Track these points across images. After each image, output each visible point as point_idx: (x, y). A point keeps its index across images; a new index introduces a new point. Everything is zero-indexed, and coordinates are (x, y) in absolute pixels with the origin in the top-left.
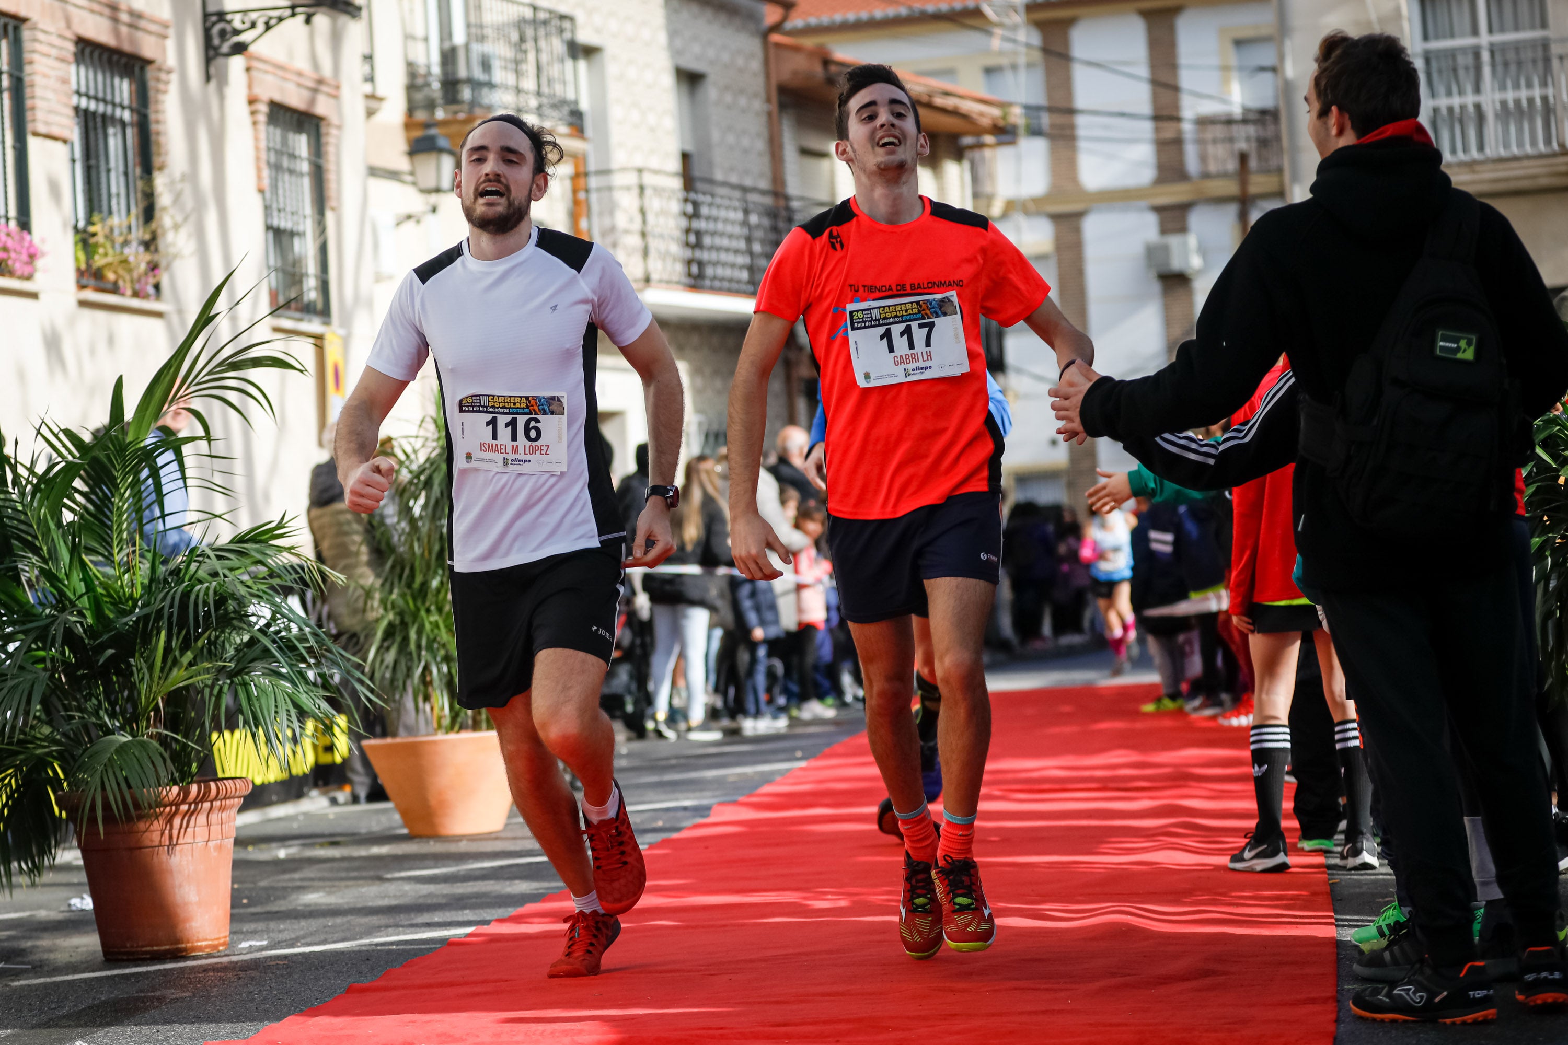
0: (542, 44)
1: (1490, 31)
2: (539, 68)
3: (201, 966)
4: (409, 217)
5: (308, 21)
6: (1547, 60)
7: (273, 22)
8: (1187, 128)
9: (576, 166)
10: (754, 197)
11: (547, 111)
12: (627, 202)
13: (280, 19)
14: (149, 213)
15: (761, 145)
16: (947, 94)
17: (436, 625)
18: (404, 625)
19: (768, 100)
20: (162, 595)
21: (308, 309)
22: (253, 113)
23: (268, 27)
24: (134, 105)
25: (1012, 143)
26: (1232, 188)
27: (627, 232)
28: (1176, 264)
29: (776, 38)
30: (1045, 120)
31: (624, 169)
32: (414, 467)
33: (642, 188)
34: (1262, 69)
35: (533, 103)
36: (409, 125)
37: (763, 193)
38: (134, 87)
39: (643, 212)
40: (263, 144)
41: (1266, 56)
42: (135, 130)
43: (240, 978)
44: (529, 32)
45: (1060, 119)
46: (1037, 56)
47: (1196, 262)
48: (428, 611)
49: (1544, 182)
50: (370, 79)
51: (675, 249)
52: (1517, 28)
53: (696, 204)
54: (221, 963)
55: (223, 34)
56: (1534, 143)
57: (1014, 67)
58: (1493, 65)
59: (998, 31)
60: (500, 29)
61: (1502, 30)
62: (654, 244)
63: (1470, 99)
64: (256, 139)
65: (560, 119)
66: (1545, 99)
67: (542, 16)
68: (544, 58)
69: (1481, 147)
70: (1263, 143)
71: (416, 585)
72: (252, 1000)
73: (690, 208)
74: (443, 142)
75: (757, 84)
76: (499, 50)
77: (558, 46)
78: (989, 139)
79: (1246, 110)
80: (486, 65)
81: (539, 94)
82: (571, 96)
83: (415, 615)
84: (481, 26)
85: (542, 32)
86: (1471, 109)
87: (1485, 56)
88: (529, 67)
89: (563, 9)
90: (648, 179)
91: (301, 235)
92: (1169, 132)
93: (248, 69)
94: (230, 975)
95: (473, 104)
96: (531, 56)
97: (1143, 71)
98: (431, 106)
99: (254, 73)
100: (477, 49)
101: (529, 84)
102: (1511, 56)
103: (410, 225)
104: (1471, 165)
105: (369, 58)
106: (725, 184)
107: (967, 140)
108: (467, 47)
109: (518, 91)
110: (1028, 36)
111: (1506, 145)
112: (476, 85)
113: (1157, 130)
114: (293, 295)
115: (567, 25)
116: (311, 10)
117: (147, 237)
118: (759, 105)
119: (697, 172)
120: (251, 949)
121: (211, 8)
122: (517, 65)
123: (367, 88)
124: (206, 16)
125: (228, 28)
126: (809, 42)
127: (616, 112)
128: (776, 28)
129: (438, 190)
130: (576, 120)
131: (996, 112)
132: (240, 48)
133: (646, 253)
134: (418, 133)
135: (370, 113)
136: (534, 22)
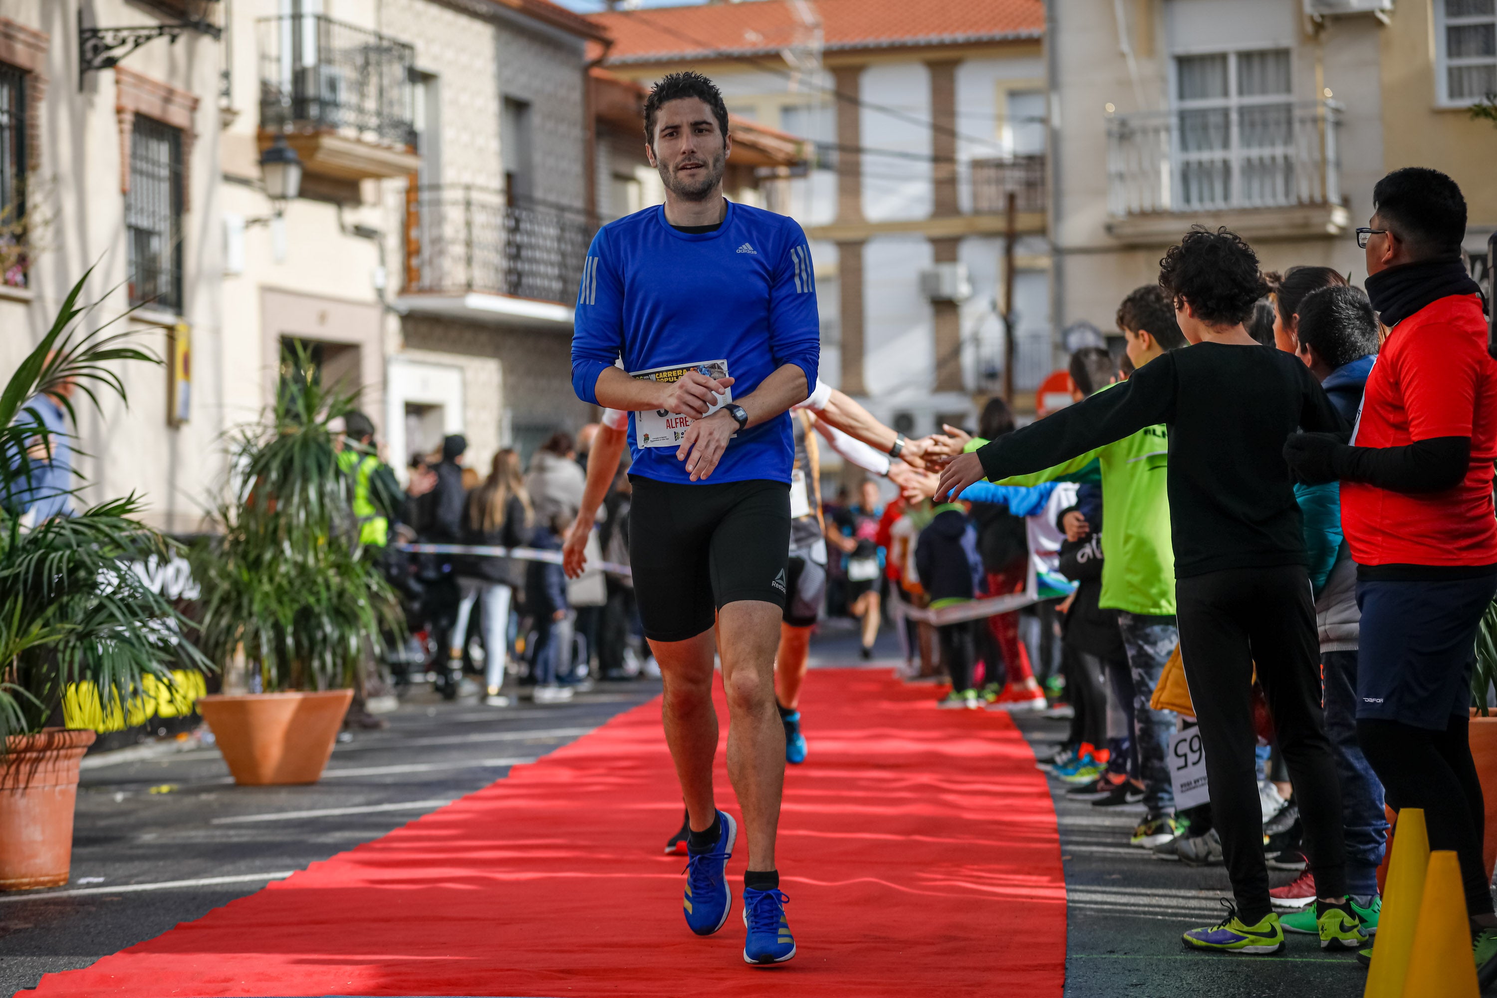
0: (385, 69)
1: (1241, 92)
2: (381, 92)
3: (42, 900)
4: (256, 221)
5: (173, 39)
6: (1289, 123)
7: (141, 40)
8: (963, 170)
9: (411, 181)
10: (569, 216)
11: (386, 130)
12: (454, 216)
13: (149, 38)
14: (21, 211)
15: (577, 168)
16: (749, 130)
17: (267, 594)
18: (239, 594)
19: (586, 127)
20: (20, 559)
21: (162, 302)
22: (120, 122)
23: (137, 44)
24: (14, 110)
25: (804, 175)
26: (999, 224)
27: (453, 242)
28: (946, 290)
29: (596, 72)
30: (834, 157)
31: (453, 186)
32: (254, 450)
33: (468, 204)
34: (1031, 120)
35: (374, 121)
36: (261, 137)
37: (578, 211)
38: (13, 93)
39: (469, 224)
40: (128, 150)
41: (1035, 107)
42: (14, 132)
43: (78, 912)
44: (373, 57)
45: (849, 157)
46: (829, 98)
47: (964, 289)
48: (260, 581)
49: (1283, 232)
50: (227, 93)
51: (498, 260)
52: (1264, 91)
53: (517, 221)
54: (60, 898)
55: (96, 50)
56: (1274, 195)
57: (809, 108)
58: (1241, 124)
59: (798, 75)
60: (348, 54)
61: (1251, 92)
62: (479, 254)
63: (1218, 155)
64: (122, 146)
65: (399, 137)
66: (1286, 158)
67: (385, 44)
68: (386, 82)
69: (1226, 197)
70: (1030, 185)
71: (252, 556)
72: (88, 933)
73: (512, 223)
74: (291, 154)
75: (576, 113)
76: (345, 72)
77: (397, 71)
78: (783, 171)
79: (1016, 156)
80: (333, 85)
81: (379, 114)
82: (407, 116)
83: (249, 585)
84: (329, 50)
85: (385, 57)
86: (1219, 165)
87: (1234, 117)
88: (372, 89)
89: (404, 38)
90: (476, 196)
91: (159, 234)
92: (944, 170)
93: (118, 82)
94: (69, 909)
95: (320, 120)
96: (374, 80)
97: (924, 115)
98: (281, 120)
99: (122, 86)
100: (325, 71)
101: (371, 104)
102: (1257, 117)
103: (256, 229)
104: (1217, 214)
105: (226, 75)
106: (545, 203)
107: (763, 171)
108: (316, 68)
109: (360, 110)
110: (824, 81)
111: (1249, 197)
112: (323, 104)
113: (936, 170)
114: (149, 287)
115: (407, 52)
116: (176, 31)
117: (18, 230)
118: (577, 132)
119: (520, 189)
120: (89, 885)
121: (87, 25)
122: (360, 86)
123: (224, 102)
124: (81, 31)
125: (100, 43)
126: (624, 77)
127: (448, 134)
128: (598, 63)
129: (283, 197)
130: (411, 139)
131: (789, 148)
132: (111, 63)
133: (469, 261)
134: (268, 145)
135: (226, 125)
136: (379, 50)
